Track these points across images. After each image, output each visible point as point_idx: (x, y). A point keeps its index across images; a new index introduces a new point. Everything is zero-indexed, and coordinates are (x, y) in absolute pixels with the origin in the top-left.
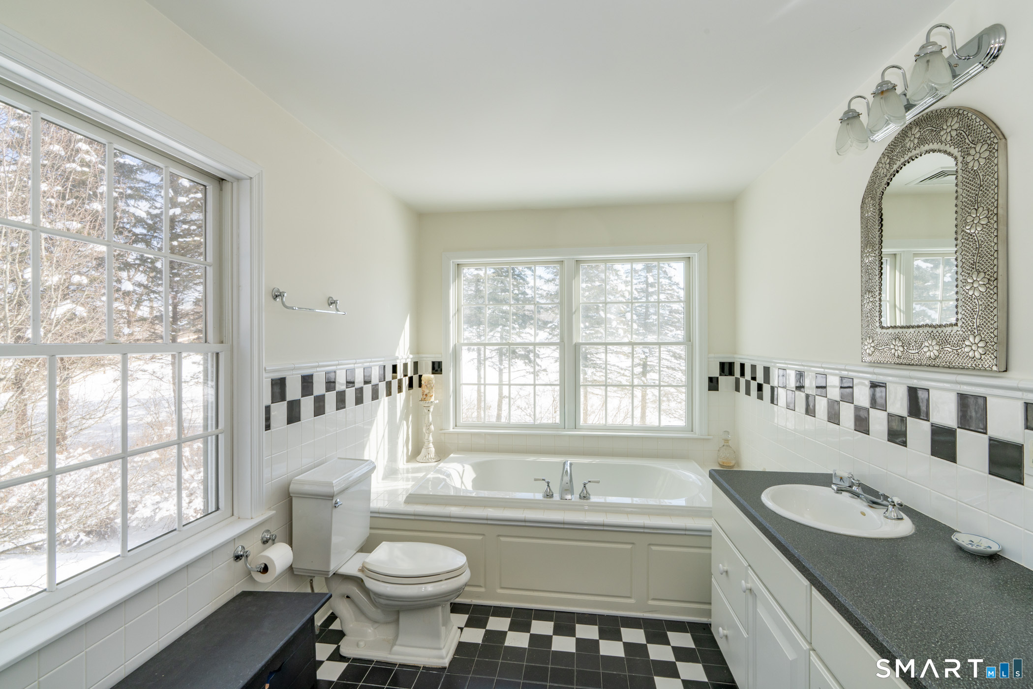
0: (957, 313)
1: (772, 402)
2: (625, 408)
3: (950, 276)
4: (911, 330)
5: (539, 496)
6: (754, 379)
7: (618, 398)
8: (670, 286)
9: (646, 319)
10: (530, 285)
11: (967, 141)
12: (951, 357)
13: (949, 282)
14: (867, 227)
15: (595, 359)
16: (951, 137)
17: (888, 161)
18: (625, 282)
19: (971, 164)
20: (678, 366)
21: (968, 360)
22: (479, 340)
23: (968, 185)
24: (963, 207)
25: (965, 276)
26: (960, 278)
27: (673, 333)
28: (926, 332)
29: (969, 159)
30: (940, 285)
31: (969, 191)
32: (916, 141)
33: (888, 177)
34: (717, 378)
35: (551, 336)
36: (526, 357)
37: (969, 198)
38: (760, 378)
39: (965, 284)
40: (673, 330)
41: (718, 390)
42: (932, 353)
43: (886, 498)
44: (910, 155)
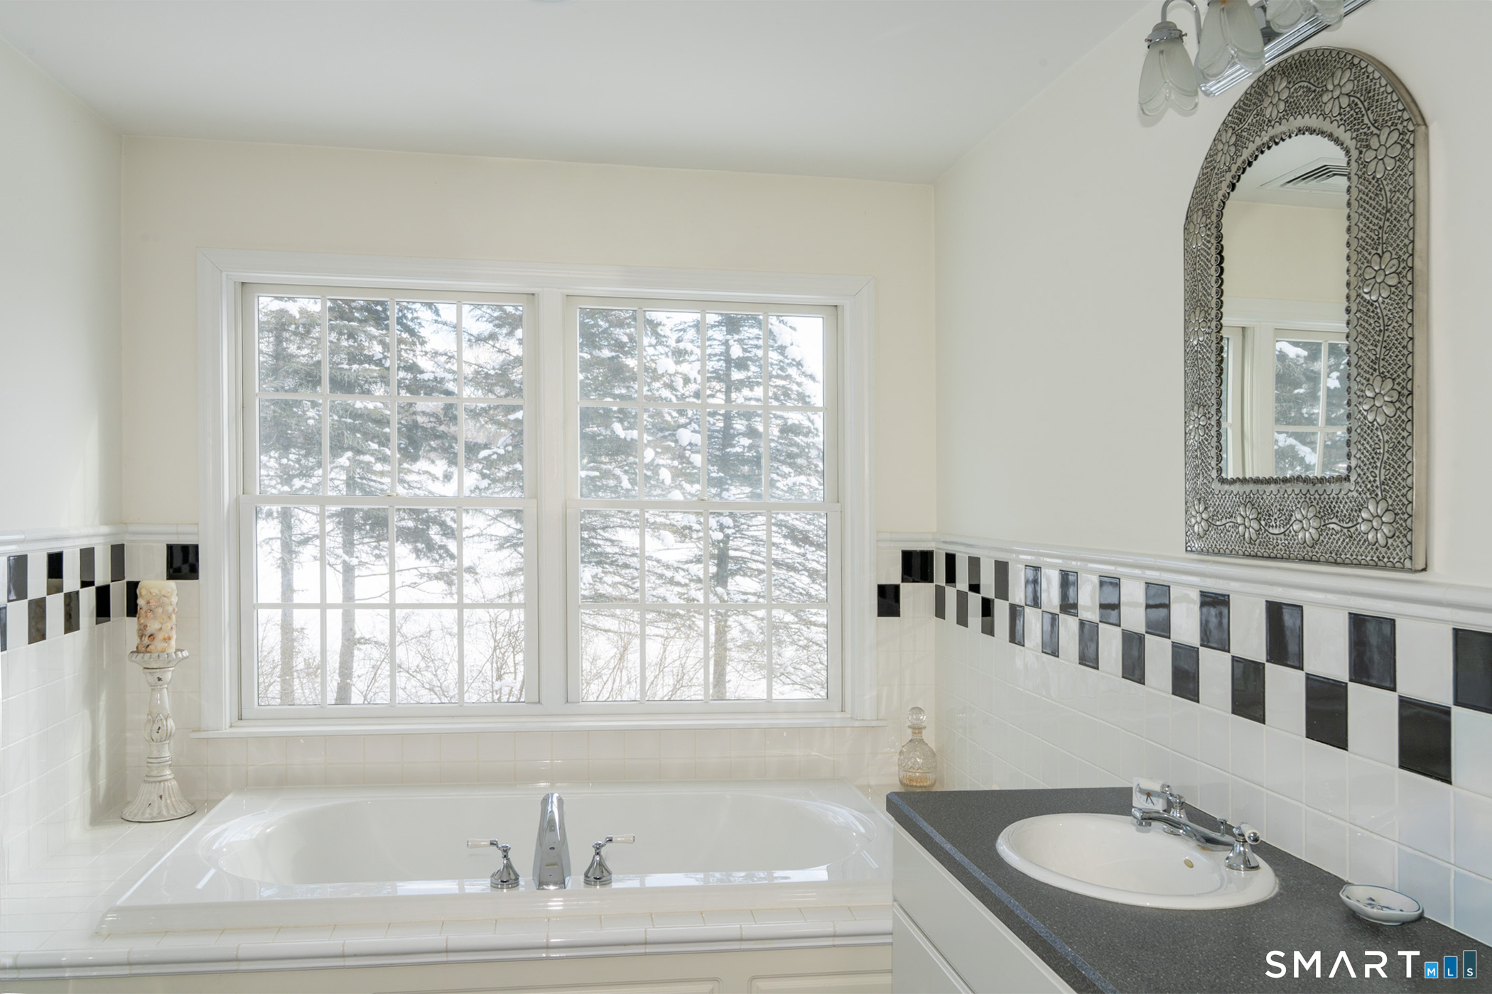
0: (1349, 456)
1: (1013, 639)
2: (677, 663)
3: (1338, 378)
4: (1273, 487)
5: (481, 886)
6: (975, 588)
7: (659, 639)
8: (782, 369)
9: (724, 446)
10: (428, 347)
11: (1366, 121)
12: (1340, 543)
13: (1335, 388)
14: (1195, 270)
15: (601, 542)
16: (1341, 107)
17: (1234, 139)
18: (674, 354)
19: (1372, 166)
20: (800, 560)
21: (1366, 548)
22: (286, 488)
23: (1367, 206)
24: (1359, 249)
25: (1363, 384)
26: (1355, 387)
27: (790, 481)
28: (1297, 491)
29: (1369, 155)
30: (1322, 394)
31: (1368, 219)
32: (1282, 106)
33: (1233, 172)
34: (897, 588)
35: (485, 483)
36: (417, 536)
37: (1368, 231)
38: (988, 589)
39: (1361, 400)
40: (789, 474)
41: (898, 615)
42: (1307, 535)
43: (1229, 830)
44: (1272, 132)
